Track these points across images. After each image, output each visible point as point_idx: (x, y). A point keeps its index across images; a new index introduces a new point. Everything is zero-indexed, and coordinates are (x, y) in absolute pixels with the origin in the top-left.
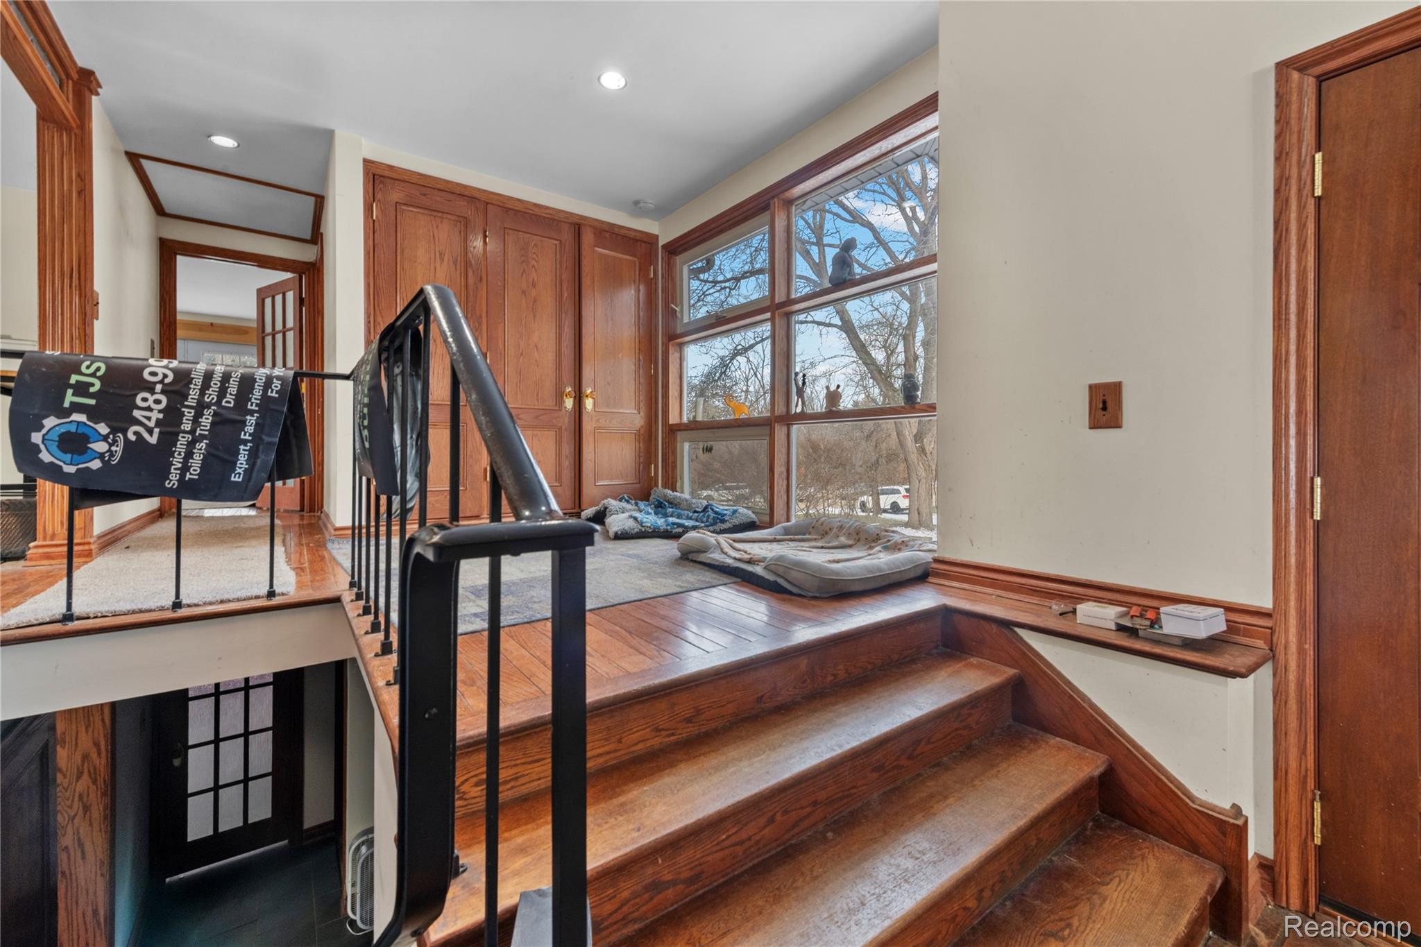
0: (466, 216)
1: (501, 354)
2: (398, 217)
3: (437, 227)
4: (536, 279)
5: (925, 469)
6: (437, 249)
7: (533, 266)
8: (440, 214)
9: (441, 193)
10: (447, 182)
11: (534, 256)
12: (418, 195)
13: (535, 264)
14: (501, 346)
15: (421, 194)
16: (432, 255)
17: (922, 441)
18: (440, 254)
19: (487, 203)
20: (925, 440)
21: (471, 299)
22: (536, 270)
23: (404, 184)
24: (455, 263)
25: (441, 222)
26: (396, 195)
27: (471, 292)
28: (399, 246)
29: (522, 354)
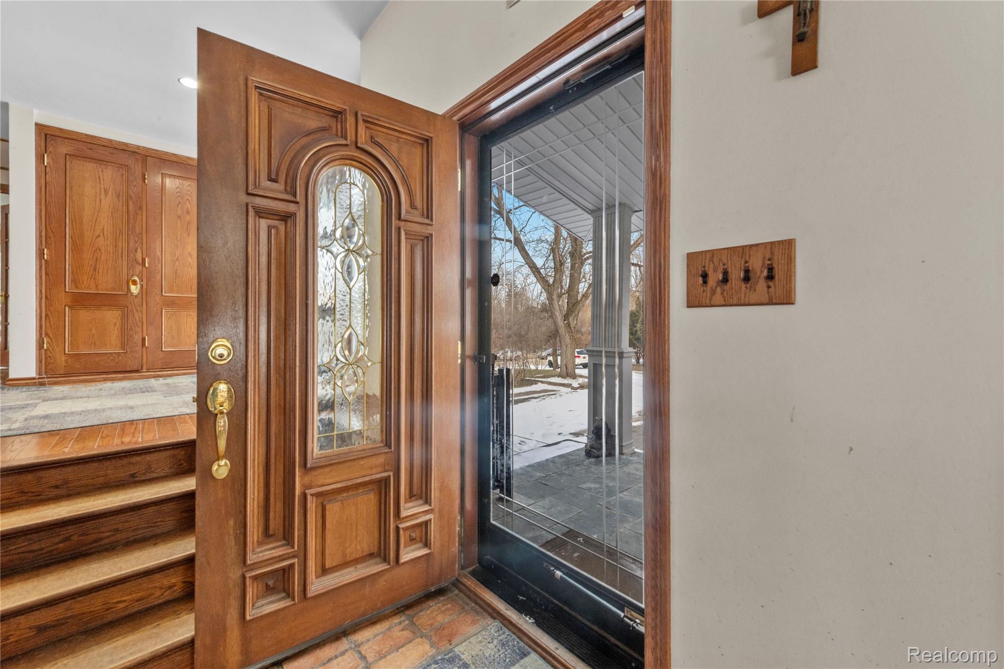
0: (128, 164)
1: (158, 260)
2: (68, 164)
3: (102, 171)
4: (190, 208)
5: (570, 338)
6: (102, 187)
7: (187, 199)
8: (105, 163)
9: (104, 148)
10: (111, 141)
11: (188, 192)
12: (85, 149)
13: (189, 198)
14: (159, 253)
15: (88, 149)
16: (98, 191)
17: (569, 319)
18: (105, 190)
19: (147, 156)
20: (570, 319)
21: (131, 221)
22: (190, 203)
23: (73, 141)
24: (118, 196)
25: (106, 168)
26: (64, 149)
27: (132, 217)
28: (68, 185)
29: (177, 259)
